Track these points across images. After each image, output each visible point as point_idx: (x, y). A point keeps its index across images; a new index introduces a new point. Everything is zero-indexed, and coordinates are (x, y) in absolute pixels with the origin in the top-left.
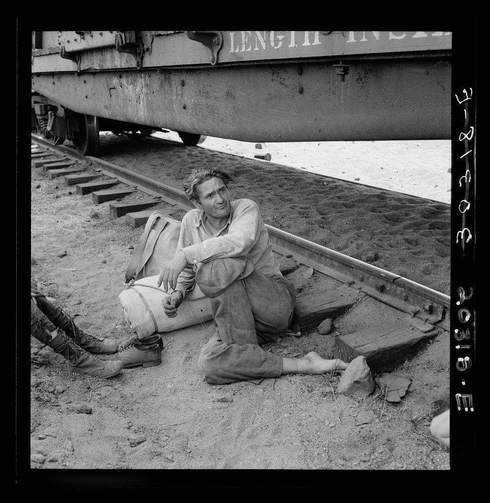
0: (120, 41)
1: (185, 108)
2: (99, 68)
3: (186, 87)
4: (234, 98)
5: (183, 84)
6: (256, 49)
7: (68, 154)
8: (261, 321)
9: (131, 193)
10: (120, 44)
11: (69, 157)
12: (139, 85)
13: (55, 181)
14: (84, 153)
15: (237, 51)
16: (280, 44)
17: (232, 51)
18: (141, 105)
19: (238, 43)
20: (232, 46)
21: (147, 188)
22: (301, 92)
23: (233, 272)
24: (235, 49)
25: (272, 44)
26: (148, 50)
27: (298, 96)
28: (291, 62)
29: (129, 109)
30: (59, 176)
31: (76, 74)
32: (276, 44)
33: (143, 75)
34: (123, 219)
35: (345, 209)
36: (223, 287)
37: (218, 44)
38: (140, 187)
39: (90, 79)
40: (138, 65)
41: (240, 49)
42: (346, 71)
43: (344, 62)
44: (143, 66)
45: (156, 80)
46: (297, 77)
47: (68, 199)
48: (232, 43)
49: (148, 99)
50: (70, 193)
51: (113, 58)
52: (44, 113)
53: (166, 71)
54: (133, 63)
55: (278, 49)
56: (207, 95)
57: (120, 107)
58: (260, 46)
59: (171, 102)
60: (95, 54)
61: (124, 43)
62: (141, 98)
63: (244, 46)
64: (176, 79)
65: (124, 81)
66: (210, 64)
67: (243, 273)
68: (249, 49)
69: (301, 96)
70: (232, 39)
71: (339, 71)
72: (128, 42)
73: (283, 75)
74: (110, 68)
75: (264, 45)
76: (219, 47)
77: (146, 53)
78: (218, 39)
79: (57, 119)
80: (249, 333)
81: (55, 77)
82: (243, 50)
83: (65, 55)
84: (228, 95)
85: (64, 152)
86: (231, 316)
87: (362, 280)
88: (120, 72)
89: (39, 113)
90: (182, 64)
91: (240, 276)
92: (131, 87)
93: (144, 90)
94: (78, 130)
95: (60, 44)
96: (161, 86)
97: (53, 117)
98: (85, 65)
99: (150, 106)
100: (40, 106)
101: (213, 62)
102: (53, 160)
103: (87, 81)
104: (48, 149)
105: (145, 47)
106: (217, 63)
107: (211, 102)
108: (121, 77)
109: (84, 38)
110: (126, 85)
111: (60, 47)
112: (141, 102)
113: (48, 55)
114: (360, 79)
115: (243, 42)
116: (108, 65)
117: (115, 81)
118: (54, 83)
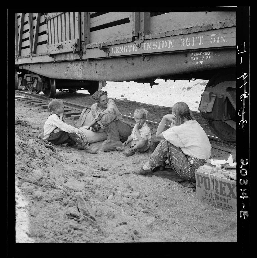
0: (75, 50)
1: (96, 72)
2: (64, 60)
3: (97, 65)
4: (113, 68)
5: (96, 65)
6: (120, 52)
7: (40, 98)
8: (121, 135)
9: (71, 110)
10: (75, 51)
11: (41, 99)
12: (79, 66)
13: (37, 107)
14: (49, 97)
15: (114, 53)
16: (127, 51)
17: (113, 53)
18: (80, 73)
19: (115, 51)
20: (113, 52)
21: (77, 108)
22: (133, 65)
23: (112, 118)
24: (114, 52)
25: (125, 51)
26: (84, 53)
27: (132, 66)
28: (130, 56)
29: (75, 75)
30: (39, 106)
31: (53, 63)
32: (126, 51)
33: (81, 62)
34: (69, 118)
35: (153, 112)
36: (109, 122)
37: (109, 51)
38: (74, 108)
39: (58, 65)
40: (80, 58)
41: (115, 52)
42: (144, 58)
43: (144, 55)
44: (82, 59)
45: (86, 64)
46: (132, 60)
47: (45, 113)
48: (113, 51)
49: (82, 71)
50: (45, 111)
51: (70, 56)
52: (31, 81)
53: (91, 60)
54: (78, 58)
55: (126, 52)
56: (104, 68)
57: (71, 74)
58: (121, 51)
59: (91, 71)
60: (62, 55)
61: (76, 51)
62: (80, 70)
63: (116, 52)
64: (93, 63)
65: (73, 65)
66: (106, 57)
67: (116, 119)
68: (118, 53)
69: (133, 66)
70: (113, 50)
71: (142, 58)
72: (78, 50)
73: (128, 60)
74: (69, 60)
75: (122, 51)
76: (109, 52)
77: (84, 54)
78: (109, 49)
79: (38, 83)
80: (118, 138)
81: (41, 65)
82: (116, 53)
83: (50, 56)
84: (112, 67)
85: (38, 98)
86: (112, 132)
87: (155, 128)
88: (71, 61)
89: (29, 81)
90: (96, 57)
91: (114, 120)
92: (76, 67)
93: (81, 67)
94: (47, 87)
95: (48, 52)
96: (88, 66)
97: (37, 82)
98: (58, 59)
99: (83, 73)
100: (30, 78)
101: (107, 56)
102: (34, 101)
103: (57, 66)
104: (30, 97)
105: (83, 52)
106: (108, 57)
107: (105, 70)
108: (72, 63)
109: (59, 49)
110: (74, 66)
111: (48, 53)
112: (80, 72)
113: (40, 56)
114: (148, 60)
115: (116, 50)
116: (68, 59)
117: (69, 65)
118: (40, 67)
